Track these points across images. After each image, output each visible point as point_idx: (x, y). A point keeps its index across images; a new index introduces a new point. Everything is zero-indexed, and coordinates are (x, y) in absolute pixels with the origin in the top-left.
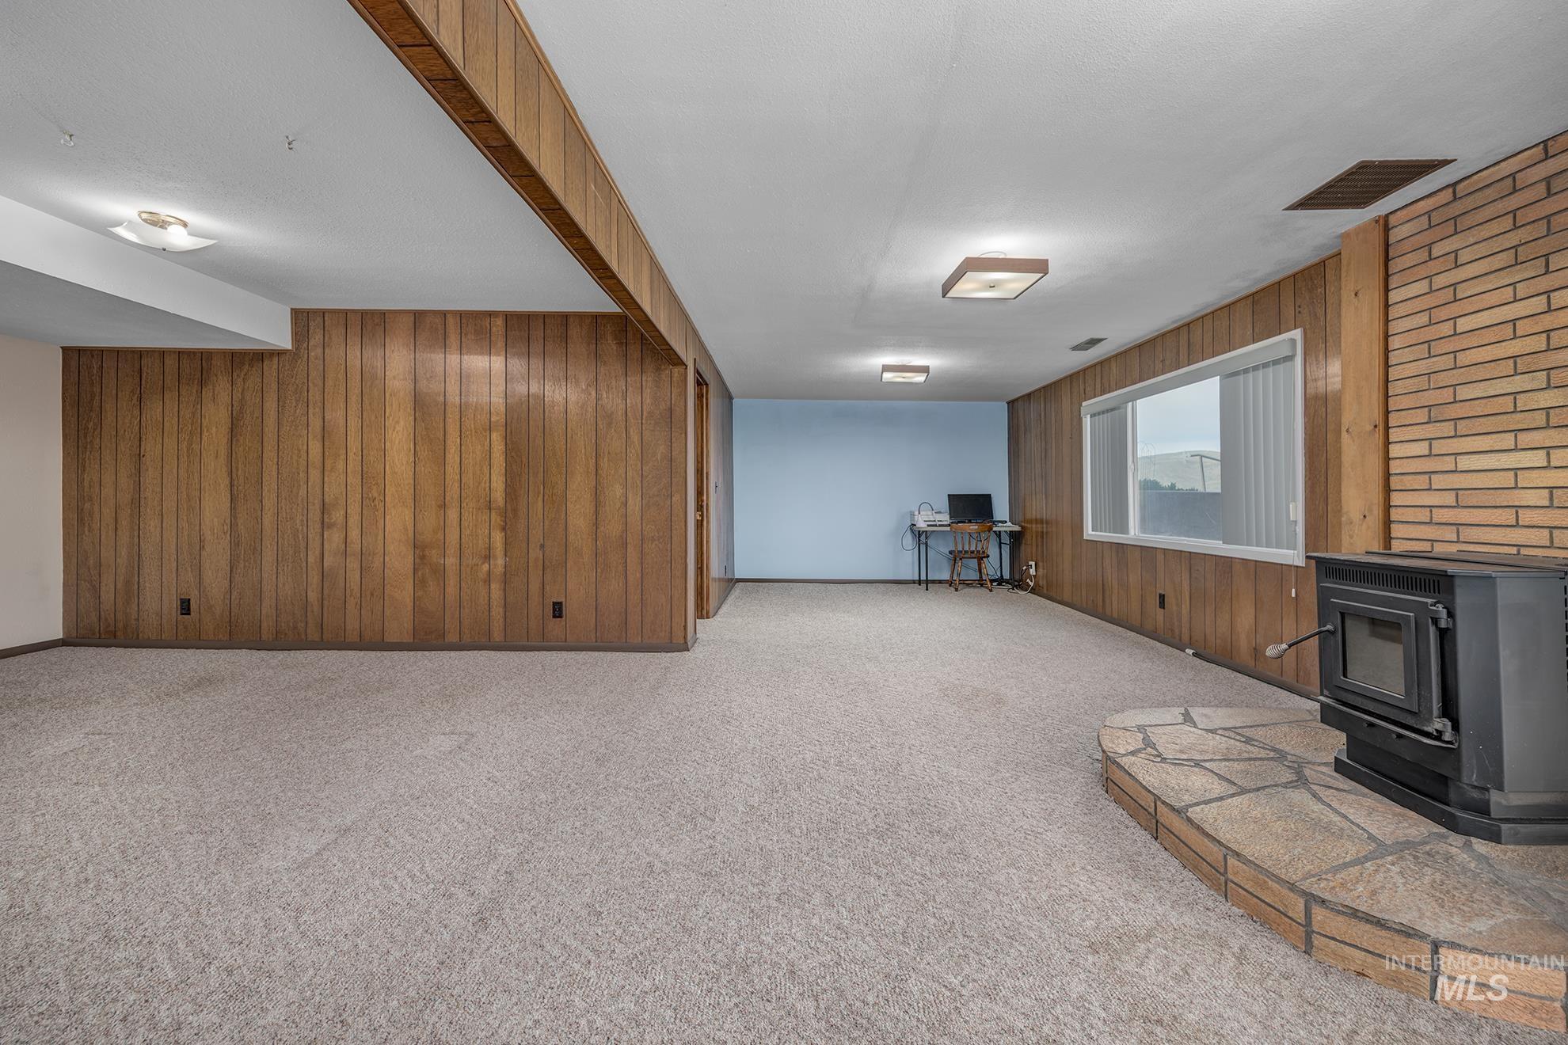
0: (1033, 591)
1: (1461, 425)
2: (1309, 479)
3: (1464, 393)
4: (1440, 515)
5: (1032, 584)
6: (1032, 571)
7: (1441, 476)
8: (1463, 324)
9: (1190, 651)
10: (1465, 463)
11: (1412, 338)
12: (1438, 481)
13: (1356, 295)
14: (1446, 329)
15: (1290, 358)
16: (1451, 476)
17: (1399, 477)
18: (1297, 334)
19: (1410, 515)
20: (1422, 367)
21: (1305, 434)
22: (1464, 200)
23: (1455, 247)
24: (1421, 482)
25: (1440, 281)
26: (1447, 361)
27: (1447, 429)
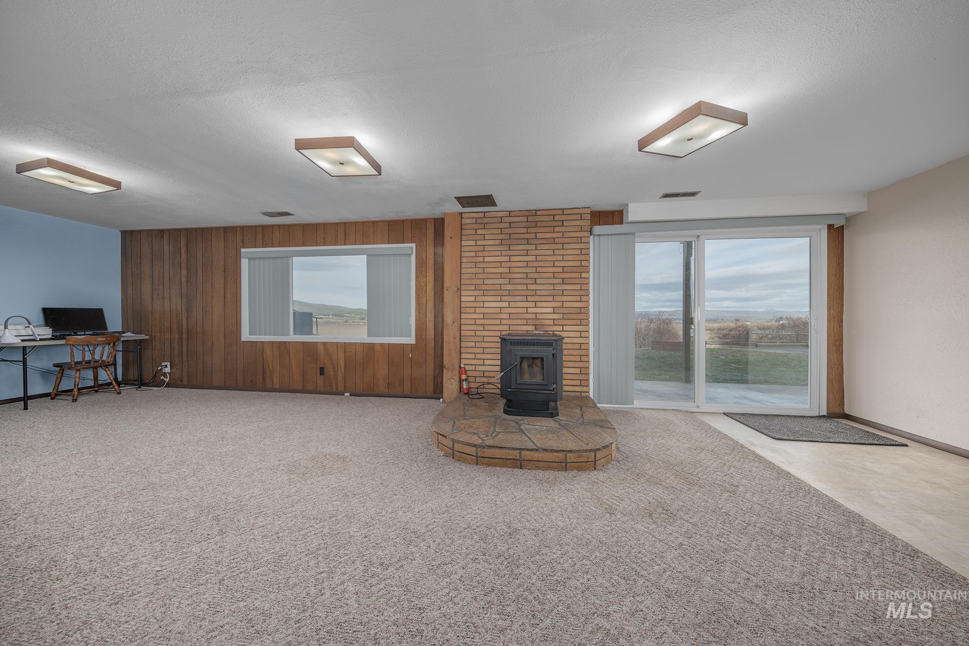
0: (169, 385)
1: (485, 292)
2: (418, 307)
3: (486, 282)
4: (478, 322)
5: (167, 380)
6: (167, 370)
7: (479, 309)
8: (487, 259)
9: (347, 394)
10: (486, 304)
11: (470, 260)
12: (478, 310)
13: (451, 238)
14: (481, 259)
15: (410, 255)
16: (482, 308)
17: (464, 308)
18: (413, 245)
19: (468, 322)
20: (473, 270)
21: (416, 288)
22: (487, 219)
23: (484, 233)
24: (472, 310)
25: (479, 243)
26: (481, 270)
27: (481, 293)
